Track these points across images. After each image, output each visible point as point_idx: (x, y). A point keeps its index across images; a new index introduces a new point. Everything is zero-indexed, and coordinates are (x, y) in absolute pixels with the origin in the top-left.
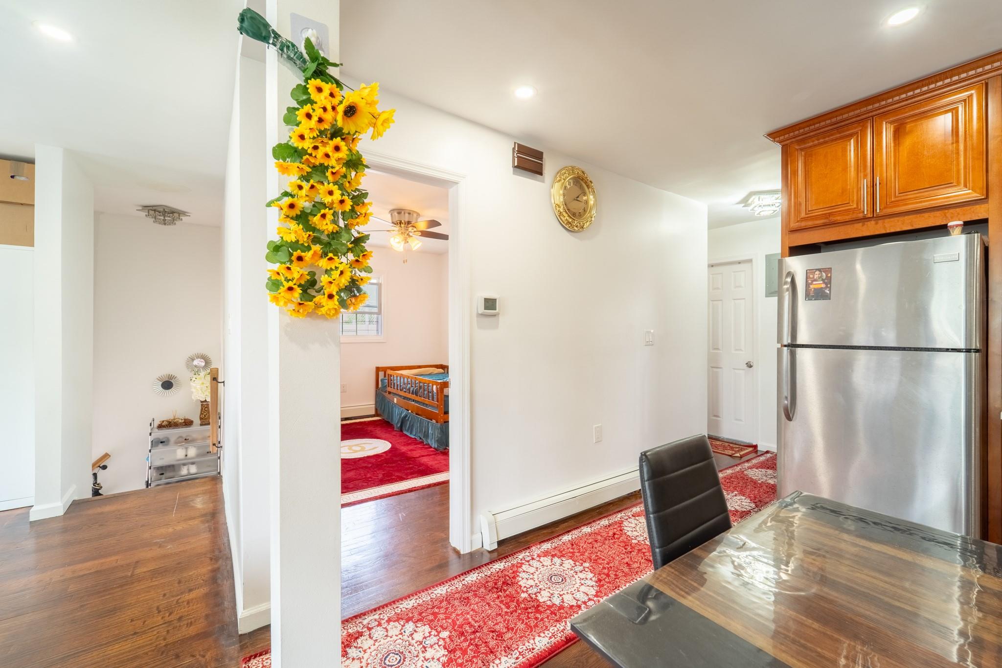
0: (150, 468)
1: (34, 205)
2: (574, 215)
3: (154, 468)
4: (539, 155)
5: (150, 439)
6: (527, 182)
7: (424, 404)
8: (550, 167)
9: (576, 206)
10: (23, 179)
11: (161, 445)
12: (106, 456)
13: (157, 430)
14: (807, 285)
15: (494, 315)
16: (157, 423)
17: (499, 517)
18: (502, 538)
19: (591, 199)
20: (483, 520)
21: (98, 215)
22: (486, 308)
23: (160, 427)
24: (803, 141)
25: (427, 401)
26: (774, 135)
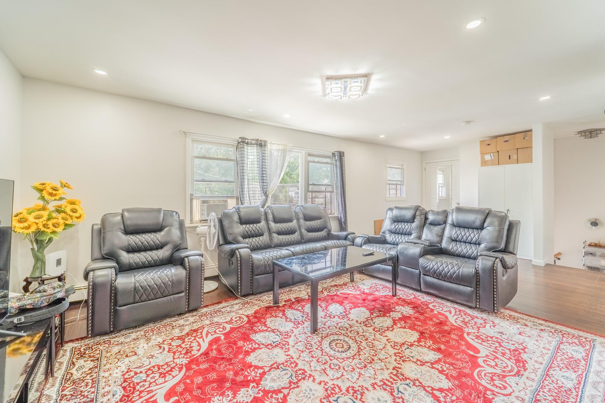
0: (584, 265)
1: (532, 147)
3: (586, 266)
5: (584, 250)
10: (527, 138)
11: (590, 255)
12: (560, 254)
13: (588, 247)
16: (588, 243)
21: (555, 140)
23: (590, 245)
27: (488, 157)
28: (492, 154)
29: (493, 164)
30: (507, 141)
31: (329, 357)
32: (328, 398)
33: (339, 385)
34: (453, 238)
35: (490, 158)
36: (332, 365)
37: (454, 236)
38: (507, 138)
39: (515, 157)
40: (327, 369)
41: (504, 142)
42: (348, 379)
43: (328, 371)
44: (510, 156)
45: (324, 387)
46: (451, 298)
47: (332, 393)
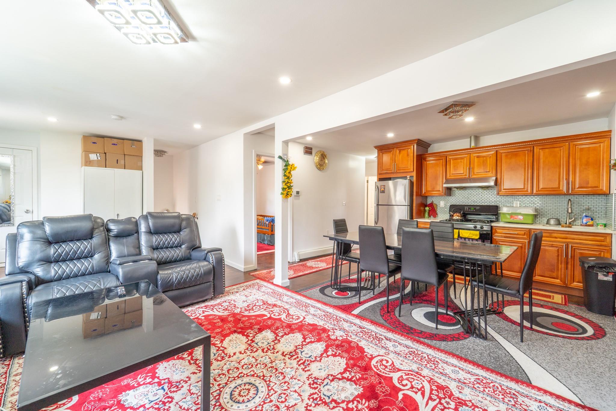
2: (321, 165)
4: (311, 149)
6: (308, 157)
7: (261, 229)
8: (314, 152)
9: (322, 163)
10: (134, 147)
14: (381, 189)
15: (298, 196)
17: (300, 253)
18: (301, 258)
19: (326, 162)
20: (296, 254)
22: (297, 194)
24: (382, 150)
25: (263, 227)
26: (376, 147)
27: (93, 157)
28: (98, 155)
29: (99, 166)
30: (114, 144)
31: (265, 403)
32: (327, 403)
33: (309, 394)
34: (154, 247)
35: (96, 159)
36: (280, 400)
37: (155, 244)
38: (115, 141)
39: (122, 162)
40: (287, 405)
41: (112, 144)
42: (299, 387)
43: (289, 404)
44: (117, 160)
45: (315, 407)
46: (188, 303)
47: (321, 400)
